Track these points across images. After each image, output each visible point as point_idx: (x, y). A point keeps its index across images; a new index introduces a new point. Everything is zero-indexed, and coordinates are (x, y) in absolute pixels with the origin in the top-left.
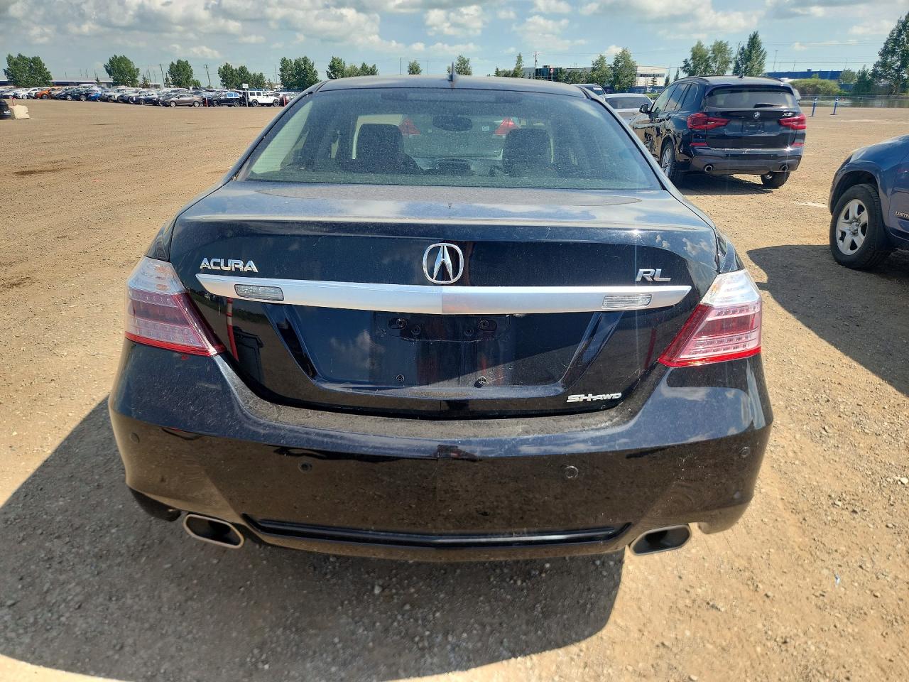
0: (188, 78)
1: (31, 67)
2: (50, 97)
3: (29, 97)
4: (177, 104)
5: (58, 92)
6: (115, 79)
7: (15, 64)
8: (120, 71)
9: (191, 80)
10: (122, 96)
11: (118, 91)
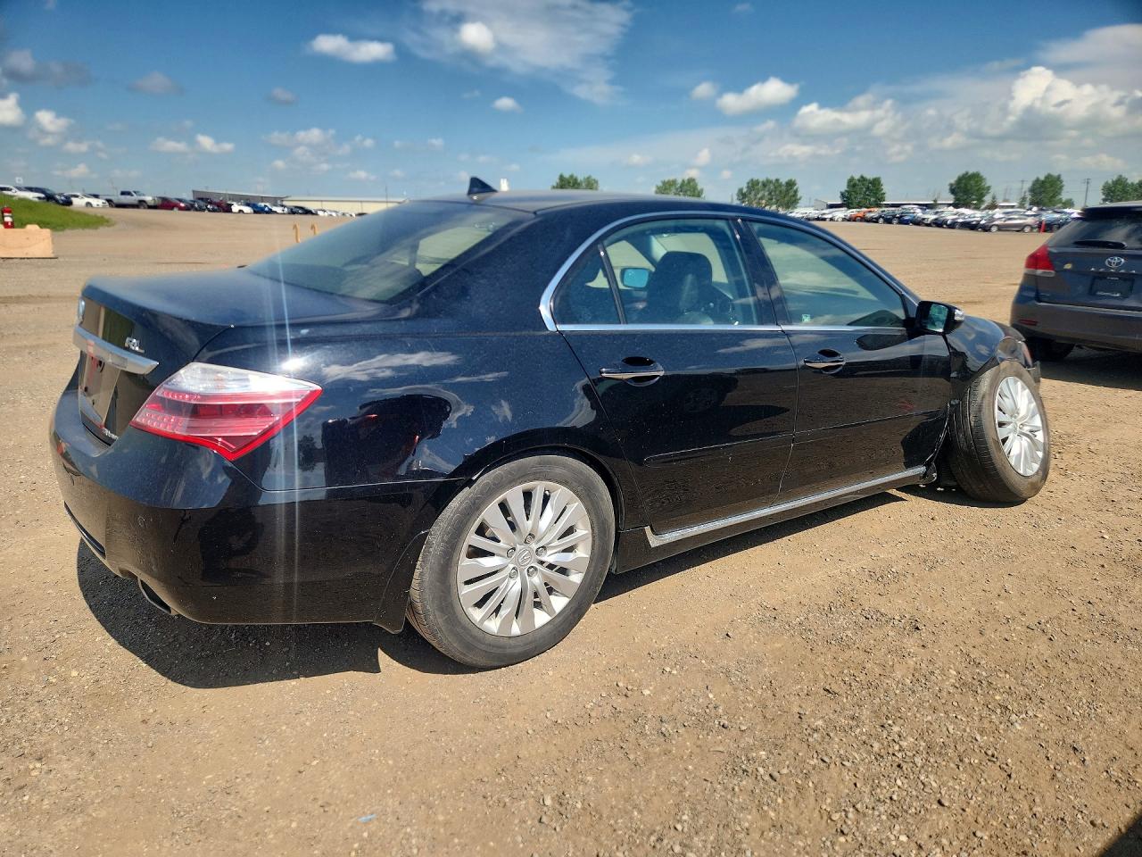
0: (1054, 196)
1: (868, 188)
2: (864, 219)
3: (844, 220)
4: (1000, 228)
5: (872, 215)
6: (956, 199)
7: (854, 185)
8: (967, 190)
9: (1058, 198)
10: (936, 219)
11: (937, 213)
